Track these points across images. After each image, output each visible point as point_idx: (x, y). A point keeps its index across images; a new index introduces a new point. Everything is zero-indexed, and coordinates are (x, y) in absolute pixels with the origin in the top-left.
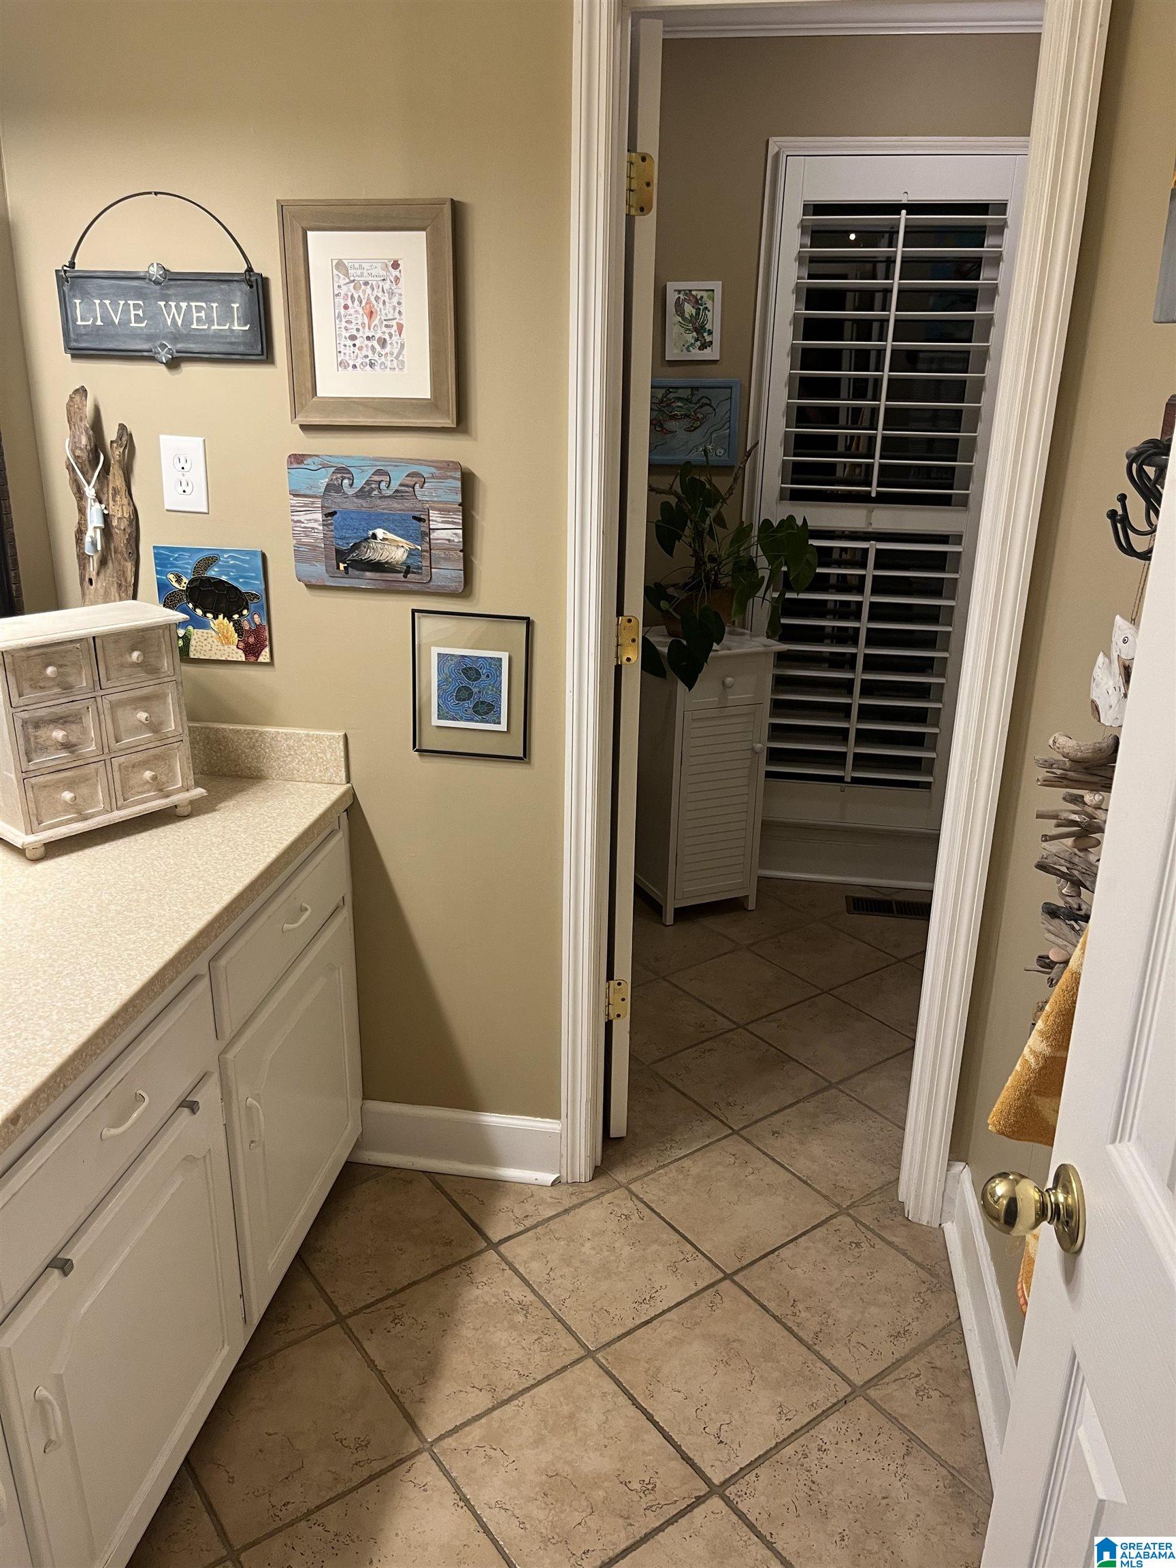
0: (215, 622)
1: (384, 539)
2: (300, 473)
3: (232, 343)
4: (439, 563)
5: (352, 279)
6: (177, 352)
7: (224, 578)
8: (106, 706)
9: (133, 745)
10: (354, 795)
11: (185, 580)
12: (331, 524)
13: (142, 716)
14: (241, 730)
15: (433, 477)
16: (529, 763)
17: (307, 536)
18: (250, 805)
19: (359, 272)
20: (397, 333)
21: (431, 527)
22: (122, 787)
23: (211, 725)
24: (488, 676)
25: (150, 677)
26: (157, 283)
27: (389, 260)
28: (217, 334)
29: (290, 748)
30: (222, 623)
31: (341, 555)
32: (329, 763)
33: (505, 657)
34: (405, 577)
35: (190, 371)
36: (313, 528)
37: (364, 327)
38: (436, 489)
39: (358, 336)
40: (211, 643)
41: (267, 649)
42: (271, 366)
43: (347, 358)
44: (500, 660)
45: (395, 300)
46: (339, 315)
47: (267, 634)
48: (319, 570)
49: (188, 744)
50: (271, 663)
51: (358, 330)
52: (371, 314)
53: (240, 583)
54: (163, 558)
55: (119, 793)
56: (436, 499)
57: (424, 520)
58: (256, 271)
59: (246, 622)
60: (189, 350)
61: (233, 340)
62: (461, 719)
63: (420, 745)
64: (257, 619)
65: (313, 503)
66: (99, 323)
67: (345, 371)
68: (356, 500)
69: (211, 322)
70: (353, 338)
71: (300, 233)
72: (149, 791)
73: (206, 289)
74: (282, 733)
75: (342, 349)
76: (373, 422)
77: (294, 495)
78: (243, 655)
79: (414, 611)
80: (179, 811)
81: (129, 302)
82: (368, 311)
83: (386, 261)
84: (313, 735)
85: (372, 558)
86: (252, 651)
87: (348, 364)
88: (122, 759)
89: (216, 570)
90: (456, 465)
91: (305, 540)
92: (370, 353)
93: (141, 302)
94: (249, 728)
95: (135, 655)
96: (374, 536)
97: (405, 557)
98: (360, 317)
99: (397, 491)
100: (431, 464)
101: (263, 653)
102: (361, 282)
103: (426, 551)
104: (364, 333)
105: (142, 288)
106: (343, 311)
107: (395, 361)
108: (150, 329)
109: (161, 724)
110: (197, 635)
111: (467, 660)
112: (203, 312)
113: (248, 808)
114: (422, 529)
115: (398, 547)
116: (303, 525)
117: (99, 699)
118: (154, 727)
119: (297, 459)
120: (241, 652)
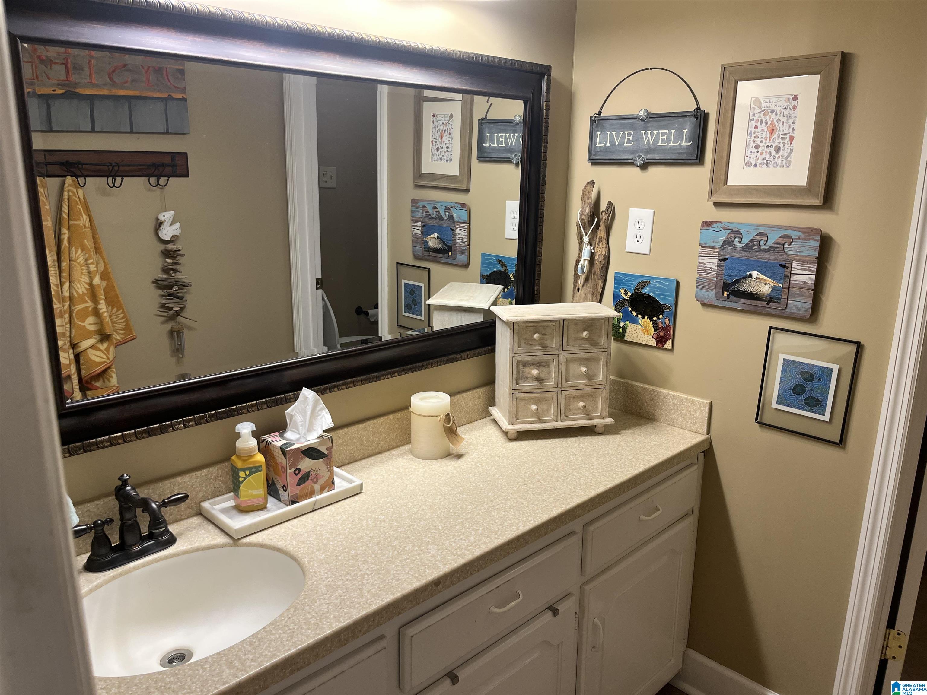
0: (643, 320)
1: (757, 278)
2: (709, 233)
3: (680, 153)
4: (794, 297)
5: (763, 109)
6: (647, 160)
7: (652, 294)
8: (564, 360)
9: (576, 385)
10: (711, 443)
11: (629, 294)
12: (723, 266)
13: (583, 369)
14: (646, 388)
15: (799, 239)
16: (844, 448)
17: (707, 273)
18: (640, 435)
19: (768, 105)
20: (789, 142)
21: (792, 272)
22: (565, 409)
23: (630, 382)
24: (820, 380)
25: (592, 347)
26: (643, 120)
27: (791, 95)
28: (672, 149)
29: (674, 405)
30: (646, 322)
31: (726, 286)
32: (697, 419)
33: (835, 368)
34: (768, 304)
35: (653, 170)
36: (711, 268)
37: (766, 140)
38: (800, 247)
39: (761, 145)
40: (638, 333)
41: (670, 341)
42: (702, 166)
43: (751, 160)
44: (831, 370)
45: (791, 121)
46: (751, 133)
47: (672, 331)
48: (710, 295)
49: (608, 391)
50: (672, 350)
51: (762, 142)
52: (772, 131)
53: (660, 298)
54: (619, 281)
55: (563, 412)
56: (799, 254)
57: (788, 268)
58: (702, 109)
59: (660, 323)
60: (654, 158)
61: (681, 151)
62: (794, 407)
63: (761, 419)
64: (667, 321)
65: (713, 252)
66: (608, 145)
67: (748, 169)
68: (742, 251)
69: (669, 140)
70: (757, 147)
71: (733, 82)
72: (580, 414)
73: (671, 122)
74: (671, 394)
75: (749, 154)
76: (762, 201)
77: (703, 247)
78: (655, 343)
79: (770, 328)
80: (596, 429)
81: (626, 132)
82: (770, 129)
83: (788, 96)
84: (690, 399)
85: (747, 290)
86: (661, 340)
87: (751, 164)
88: (568, 392)
89: (648, 289)
90: (818, 231)
91: (704, 275)
92: (767, 157)
93: (632, 132)
94: (652, 387)
95: (585, 333)
96: (750, 276)
97: (769, 291)
98: (764, 133)
99: (771, 247)
100: (798, 230)
101: (668, 343)
102: (769, 111)
103: (786, 288)
104: (766, 143)
105: (634, 124)
106: (753, 130)
107: (785, 161)
108: (634, 147)
109: (594, 376)
110: (631, 327)
111: (805, 366)
112: (666, 136)
113: (638, 437)
114: (786, 273)
115: (766, 284)
116: (705, 266)
117: (560, 356)
118: (590, 377)
119: (707, 224)
120: (654, 340)
